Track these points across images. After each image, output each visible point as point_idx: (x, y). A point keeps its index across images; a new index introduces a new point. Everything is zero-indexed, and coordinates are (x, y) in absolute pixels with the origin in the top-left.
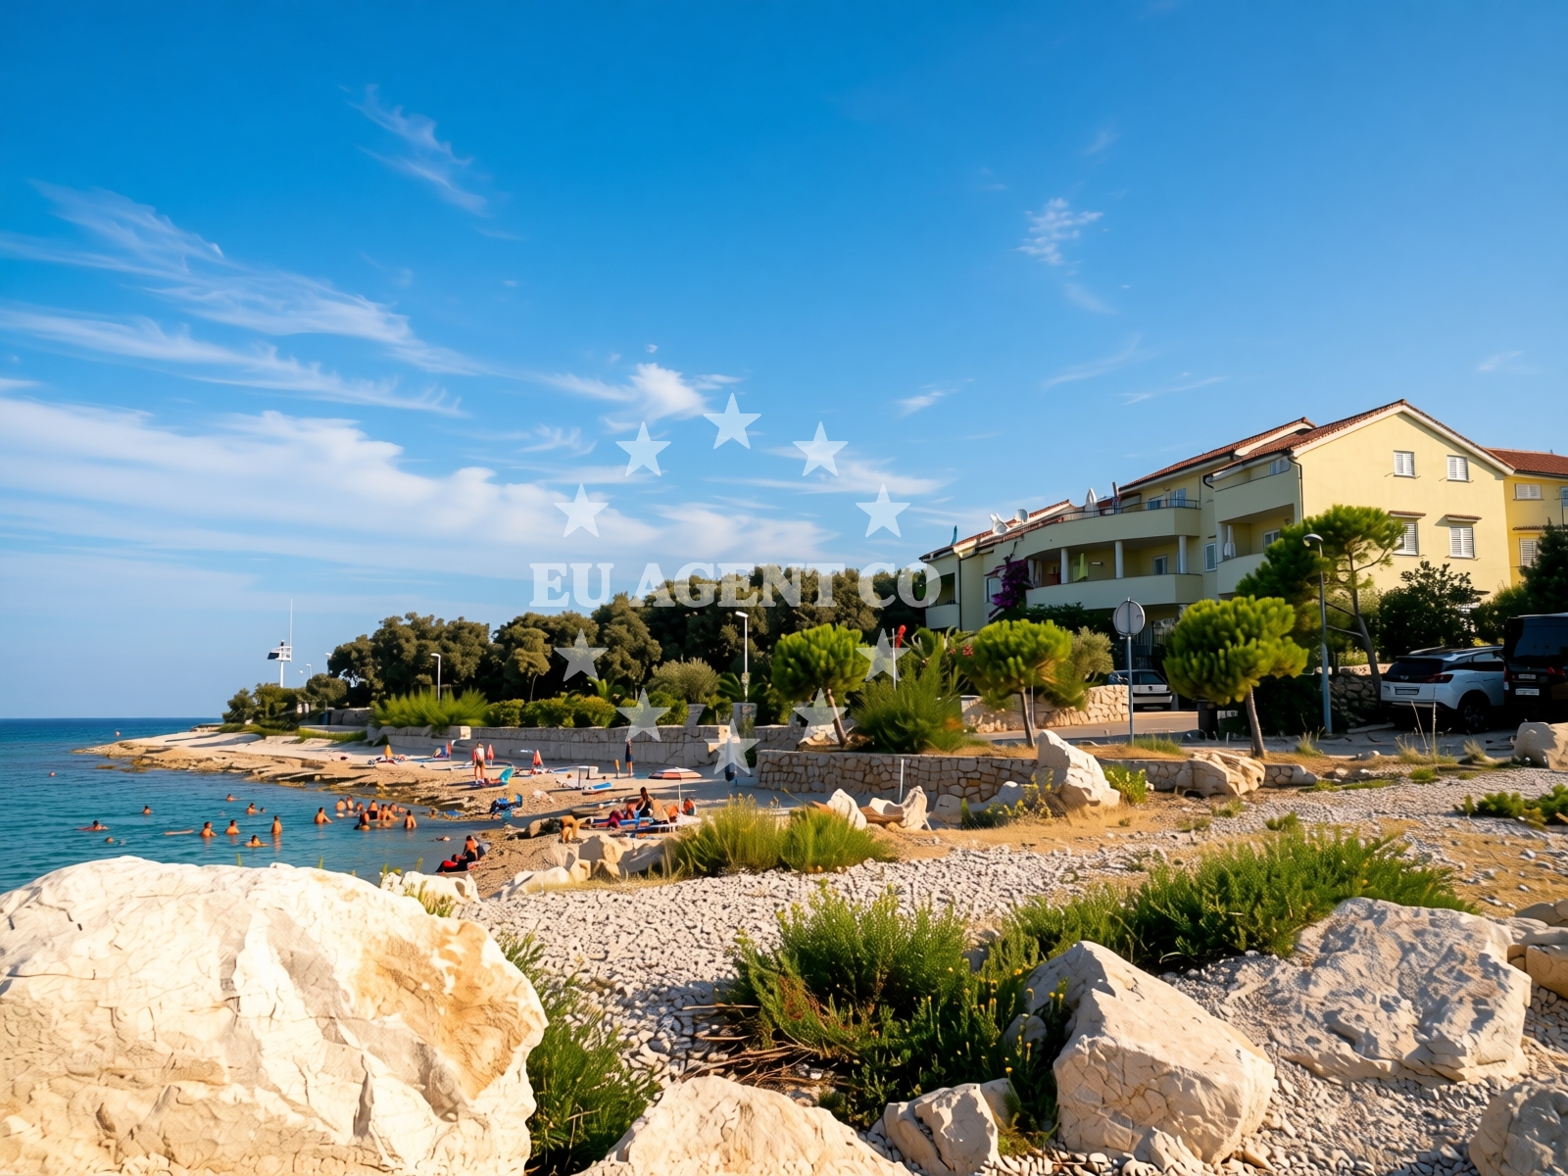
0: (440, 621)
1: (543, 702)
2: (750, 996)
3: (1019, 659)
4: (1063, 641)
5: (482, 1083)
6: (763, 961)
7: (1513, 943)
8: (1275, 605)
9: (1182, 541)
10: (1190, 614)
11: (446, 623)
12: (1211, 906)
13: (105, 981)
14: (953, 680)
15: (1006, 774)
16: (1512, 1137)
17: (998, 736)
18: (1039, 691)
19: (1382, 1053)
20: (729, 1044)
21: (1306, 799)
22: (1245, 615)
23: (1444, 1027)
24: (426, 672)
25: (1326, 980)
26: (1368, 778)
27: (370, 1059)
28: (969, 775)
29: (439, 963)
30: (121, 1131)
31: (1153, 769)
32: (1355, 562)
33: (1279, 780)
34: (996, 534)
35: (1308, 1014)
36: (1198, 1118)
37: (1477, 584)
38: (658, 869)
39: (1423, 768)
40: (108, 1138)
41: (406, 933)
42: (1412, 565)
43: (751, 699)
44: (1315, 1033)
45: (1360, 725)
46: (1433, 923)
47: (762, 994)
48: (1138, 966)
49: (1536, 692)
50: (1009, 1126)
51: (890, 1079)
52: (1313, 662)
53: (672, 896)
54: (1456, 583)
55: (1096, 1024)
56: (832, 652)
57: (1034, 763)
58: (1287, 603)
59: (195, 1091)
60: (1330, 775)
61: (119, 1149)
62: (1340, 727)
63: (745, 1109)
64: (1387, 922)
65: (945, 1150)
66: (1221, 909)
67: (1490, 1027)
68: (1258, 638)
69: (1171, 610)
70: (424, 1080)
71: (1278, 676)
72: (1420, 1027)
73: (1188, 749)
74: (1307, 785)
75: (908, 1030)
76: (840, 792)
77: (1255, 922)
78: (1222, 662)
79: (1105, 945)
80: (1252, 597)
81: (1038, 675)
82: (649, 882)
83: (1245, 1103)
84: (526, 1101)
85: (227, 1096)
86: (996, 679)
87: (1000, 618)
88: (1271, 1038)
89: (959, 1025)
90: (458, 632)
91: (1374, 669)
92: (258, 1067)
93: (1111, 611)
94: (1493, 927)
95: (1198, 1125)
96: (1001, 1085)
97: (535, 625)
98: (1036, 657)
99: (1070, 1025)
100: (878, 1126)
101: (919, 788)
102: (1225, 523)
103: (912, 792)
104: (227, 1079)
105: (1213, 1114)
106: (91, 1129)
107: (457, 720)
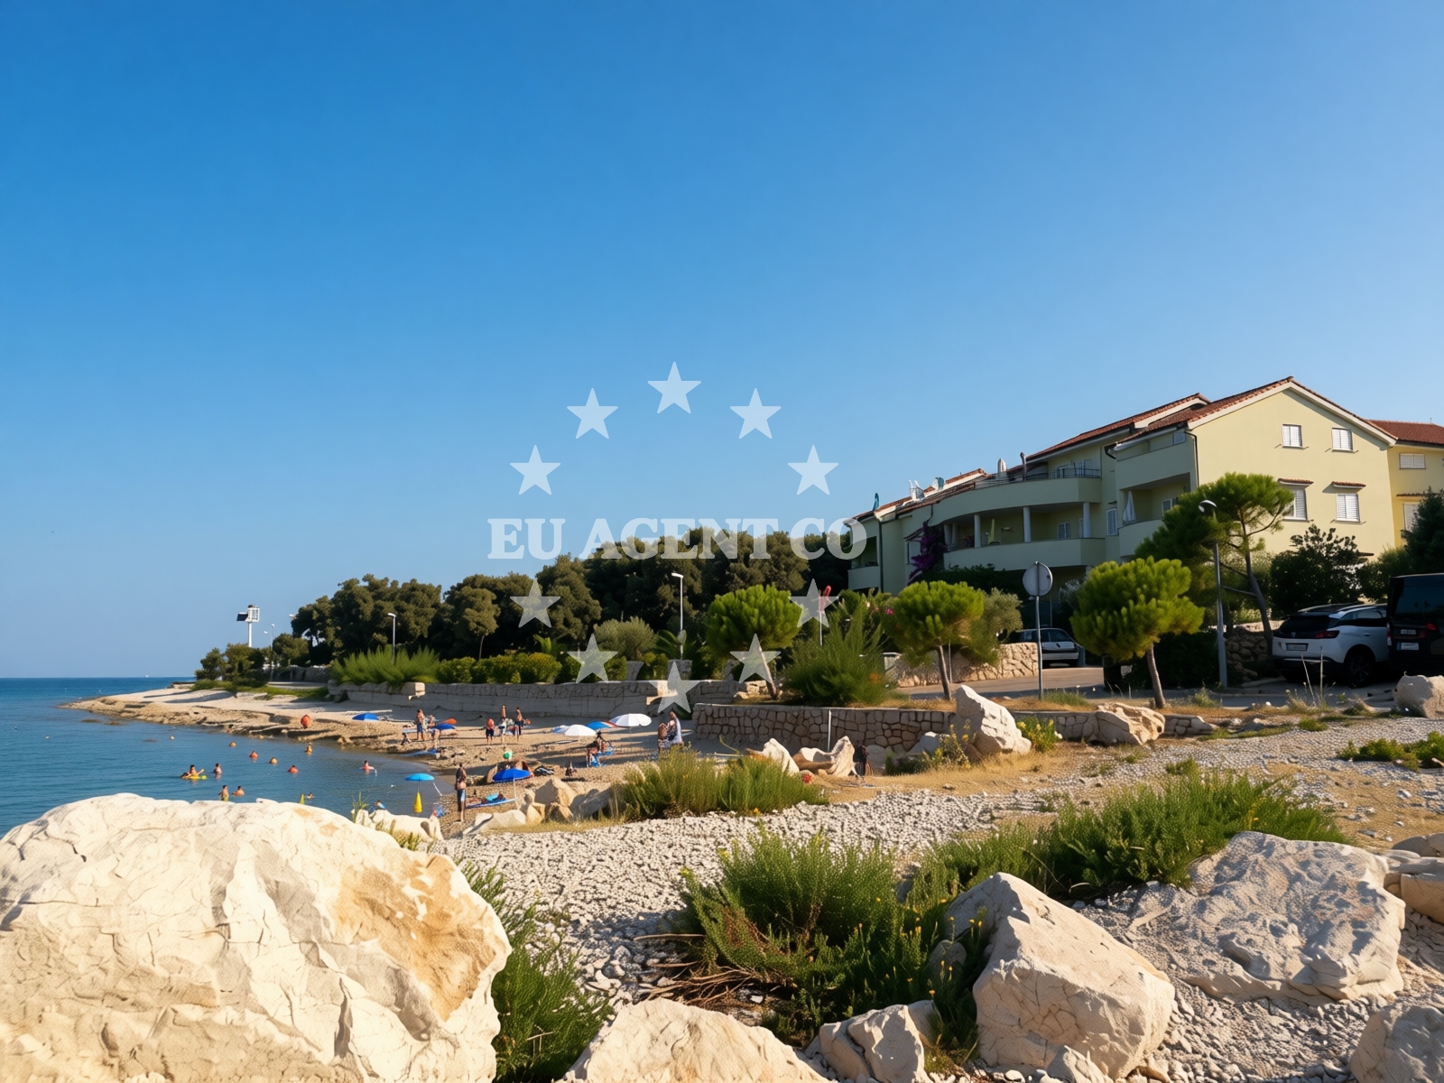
0: (395, 583)
1: (492, 659)
2: (696, 926)
3: (937, 618)
4: (978, 601)
5: (452, 1004)
6: (706, 893)
7: (1388, 872)
8: (1173, 565)
9: (1086, 508)
10: (1094, 576)
11: (400, 586)
12: (1115, 842)
13: (108, 908)
14: (876, 638)
15: (925, 725)
16: (1389, 1052)
17: (920, 690)
18: (956, 649)
19: (1273, 974)
20: (676, 970)
21: (1203, 747)
22: (1145, 576)
23: (1327, 950)
24: (380, 631)
25: (1220, 908)
26: (1260, 727)
27: (348, 982)
28: (893, 727)
29: (411, 892)
30: (123, 1051)
31: (1062, 720)
32: (1247, 527)
33: (1178, 730)
34: (915, 499)
35: (1205, 940)
36: (1105, 1036)
37: (1362, 548)
38: (607, 812)
39: (1311, 718)
40: (111, 1056)
41: (380, 865)
42: (1301, 530)
43: (688, 655)
44: (1210, 956)
45: (1253, 678)
46: (1317, 854)
47: (705, 922)
48: (1049, 896)
49: (1415, 647)
50: (934, 1043)
51: (824, 1003)
52: (1208, 620)
53: (621, 836)
54: (1342, 545)
55: (1013, 948)
56: (762, 611)
57: (952, 714)
58: (1183, 565)
59: (191, 1013)
60: (1224, 725)
61: (121, 1068)
62: (1235, 681)
63: (693, 1028)
64: (1275, 854)
65: (876, 1066)
66: (1124, 844)
67: (1369, 949)
68: (1157, 596)
69: (1078, 572)
70: (399, 1003)
71: (1177, 632)
72: (1306, 950)
73: (1092, 701)
74: (1204, 733)
75: (841, 956)
76: (773, 740)
77: (1156, 855)
78: (1125, 620)
79: (1019, 876)
80: (1151, 558)
81: (955, 631)
82: (599, 823)
83: (1148, 1020)
84: (491, 1022)
85: (220, 1017)
86: (915, 638)
87: (919, 579)
88: (1172, 961)
89: (887, 949)
90: (412, 593)
91: (1266, 625)
92: (247, 991)
93: (1021, 573)
94: (1372, 857)
95: (1106, 1043)
96: (927, 1006)
97: (482, 586)
98: (952, 615)
99: (988, 949)
100: (814, 1045)
101: (846, 738)
102: (1125, 491)
103: (839, 742)
104: (218, 1001)
105: (1118, 1032)
106: (96, 1049)
107: (410, 678)
